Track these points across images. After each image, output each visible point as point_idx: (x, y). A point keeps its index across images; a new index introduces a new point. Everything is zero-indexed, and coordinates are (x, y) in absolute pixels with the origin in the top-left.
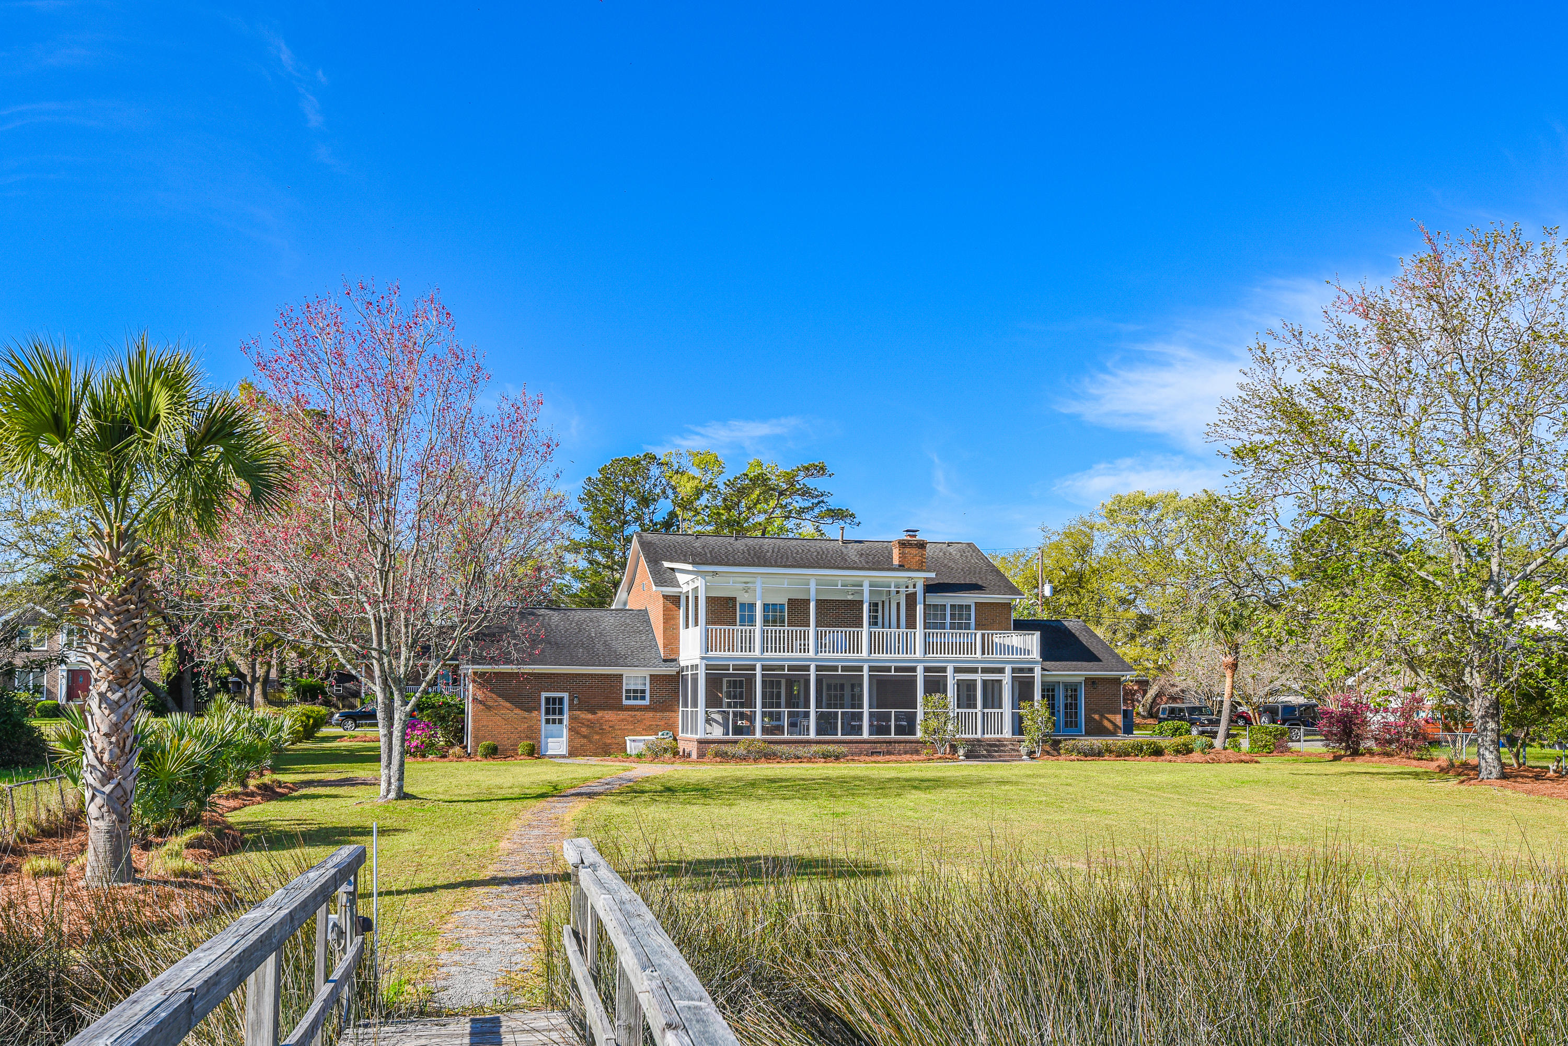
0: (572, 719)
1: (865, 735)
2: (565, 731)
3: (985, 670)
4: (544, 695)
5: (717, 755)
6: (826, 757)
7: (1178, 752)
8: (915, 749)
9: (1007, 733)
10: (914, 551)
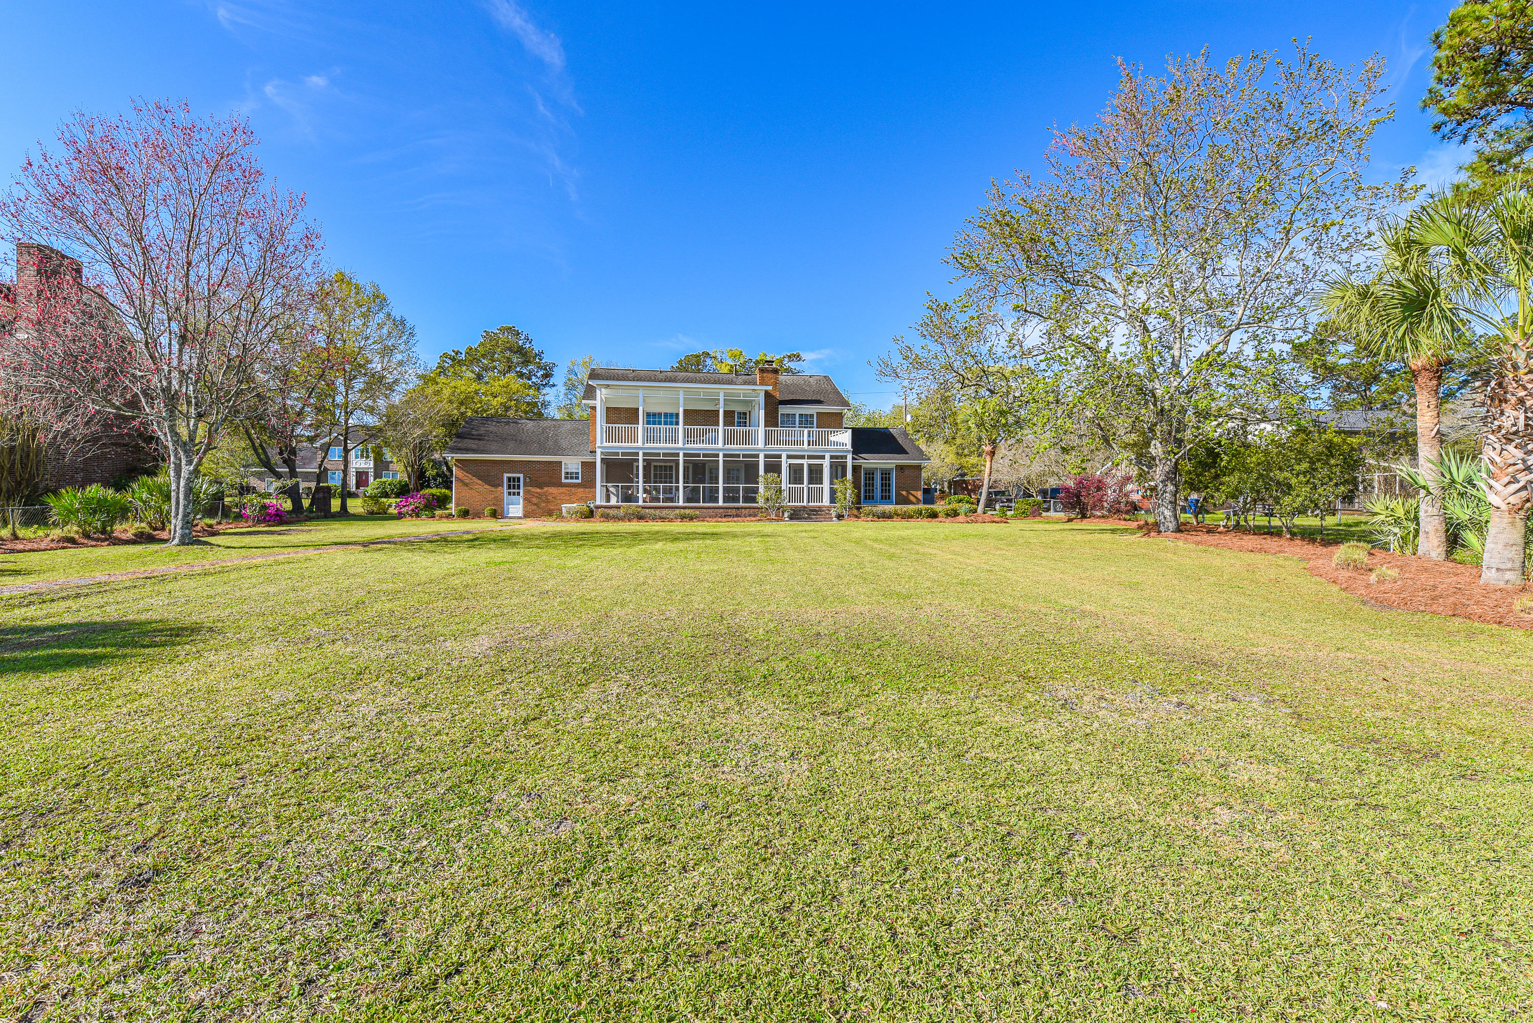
0: (525, 492)
1: (721, 503)
2: (521, 501)
3: (810, 457)
4: (506, 475)
5: (602, 516)
6: (683, 518)
7: (948, 515)
8: (754, 514)
9: (826, 501)
10: (770, 375)
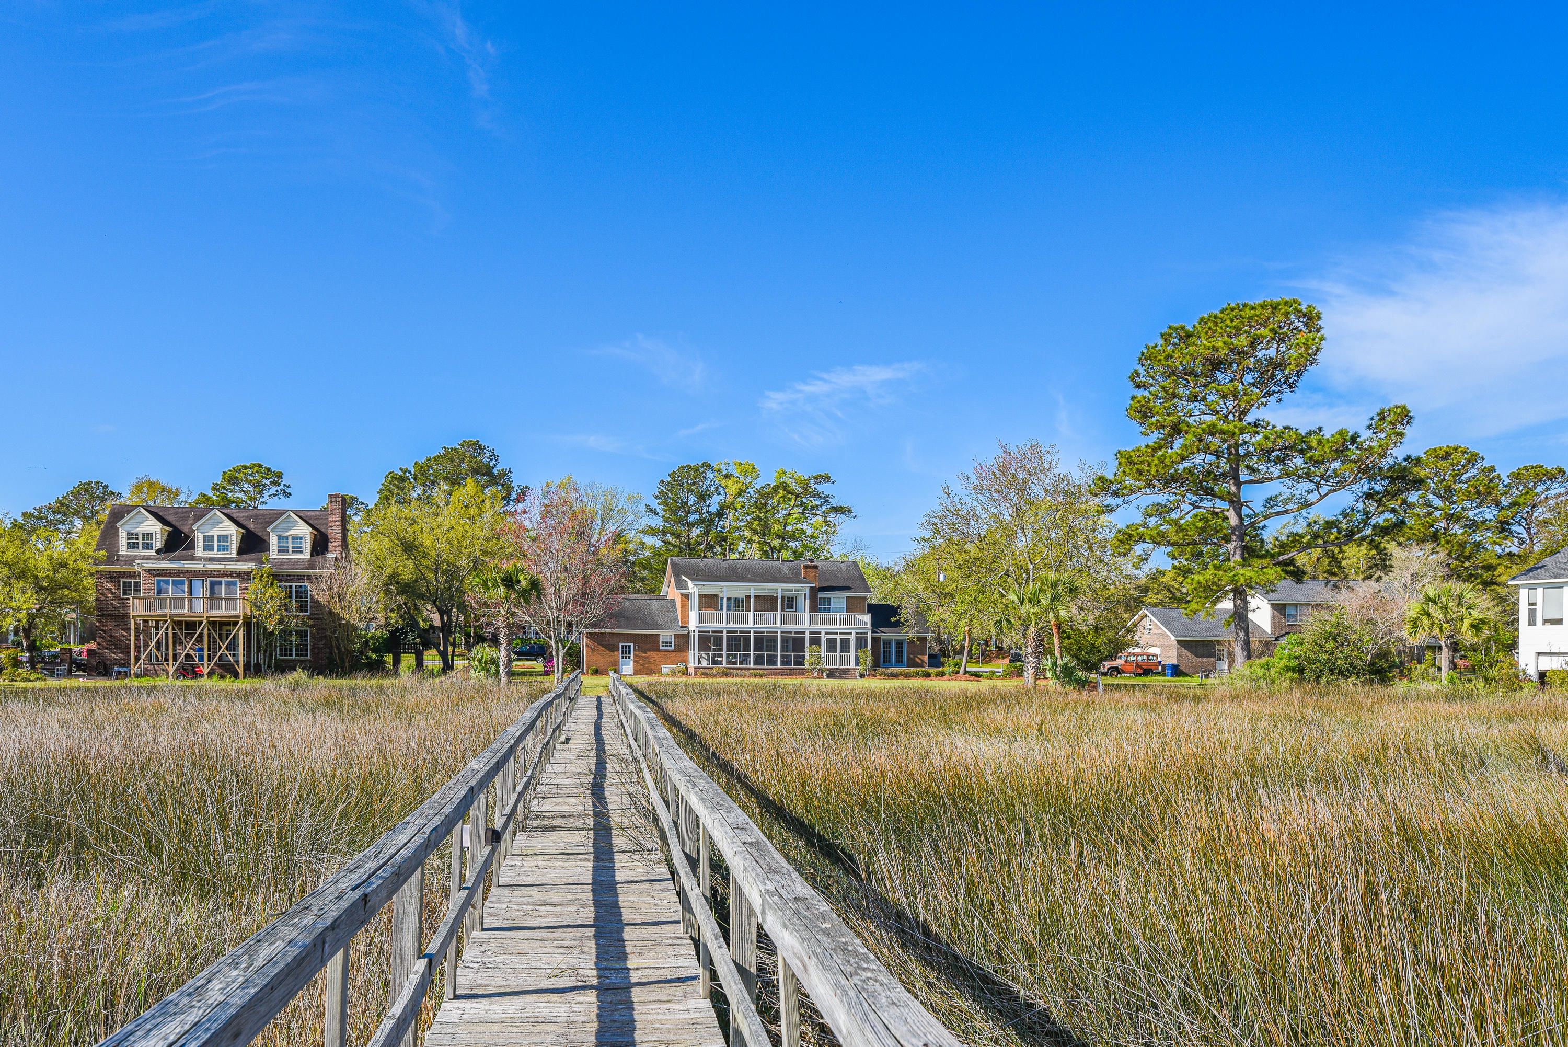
0: (634, 655)
1: (779, 666)
2: (631, 662)
3: (841, 633)
4: (621, 644)
5: (702, 674)
6: (756, 676)
7: (937, 675)
8: (803, 673)
9: (853, 665)
10: (812, 570)
